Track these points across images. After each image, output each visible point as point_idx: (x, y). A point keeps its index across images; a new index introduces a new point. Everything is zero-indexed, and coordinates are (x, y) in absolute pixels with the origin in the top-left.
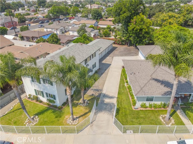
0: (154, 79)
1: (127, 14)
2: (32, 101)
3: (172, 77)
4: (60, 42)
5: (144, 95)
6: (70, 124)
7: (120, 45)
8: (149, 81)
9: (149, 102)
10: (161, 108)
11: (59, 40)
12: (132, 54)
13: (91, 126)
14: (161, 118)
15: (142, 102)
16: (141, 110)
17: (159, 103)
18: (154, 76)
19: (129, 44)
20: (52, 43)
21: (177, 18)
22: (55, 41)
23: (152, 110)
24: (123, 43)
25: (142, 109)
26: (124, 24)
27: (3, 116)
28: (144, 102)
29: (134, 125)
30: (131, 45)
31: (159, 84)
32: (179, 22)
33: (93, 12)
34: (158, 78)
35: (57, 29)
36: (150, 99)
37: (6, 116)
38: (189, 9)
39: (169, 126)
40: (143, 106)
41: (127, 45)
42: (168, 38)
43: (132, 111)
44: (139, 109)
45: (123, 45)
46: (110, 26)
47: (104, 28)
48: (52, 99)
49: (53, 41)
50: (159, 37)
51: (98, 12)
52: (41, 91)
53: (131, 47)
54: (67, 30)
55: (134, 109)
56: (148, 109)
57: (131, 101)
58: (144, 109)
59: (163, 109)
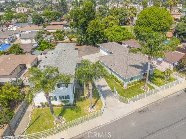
0: (130, 65)
1: (84, 20)
2: (43, 108)
3: (138, 62)
4: (24, 51)
5: (130, 76)
6: (91, 112)
7: (79, 45)
8: (127, 68)
9: (131, 81)
10: (138, 83)
11: (22, 50)
12: (94, 52)
13: (107, 108)
14: (142, 88)
15: (128, 82)
16: (128, 88)
17: (136, 80)
18: (129, 64)
19: (86, 44)
20: (16, 54)
21: (115, 20)
22: (19, 51)
23: (134, 86)
24: (81, 43)
25: (128, 87)
26: (81, 28)
27: (28, 128)
28: (129, 82)
29: (130, 97)
30: (88, 44)
31: (134, 68)
32: (117, 23)
33: (34, 17)
34: (131, 64)
35: (4, 39)
36: (132, 79)
37: (31, 126)
38: (116, 12)
39: (149, 91)
40: (128, 85)
41: (85, 45)
42: (116, 36)
43: (124, 90)
44: (127, 88)
45: (82, 45)
46: (59, 30)
47: (53, 32)
48: (66, 99)
49: (17, 52)
50: (111, 35)
51: (39, 16)
52: (54, 95)
53: (89, 46)
54: (14, 38)
55: (124, 89)
56: (132, 86)
57: (119, 85)
58: (130, 87)
59: (139, 83)
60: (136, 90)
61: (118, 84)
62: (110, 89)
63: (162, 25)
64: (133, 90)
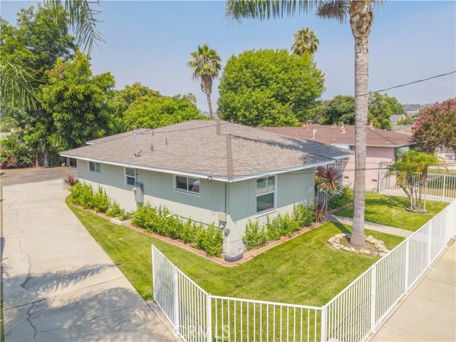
9: (264, 213)
16: (256, 258)
19: (46, 162)
24: (25, 159)
25: (255, 252)
28: (253, 220)
30: (55, 161)
41: (41, 165)
43: (229, 271)
44: (248, 258)
53: (57, 169)
55: (231, 265)
56: (272, 245)
57: (191, 250)
58: (262, 250)
59: (306, 230)
60: (310, 261)
61: (187, 248)
62: (126, 284)
63: (300, 86)
64: (295, 263)
